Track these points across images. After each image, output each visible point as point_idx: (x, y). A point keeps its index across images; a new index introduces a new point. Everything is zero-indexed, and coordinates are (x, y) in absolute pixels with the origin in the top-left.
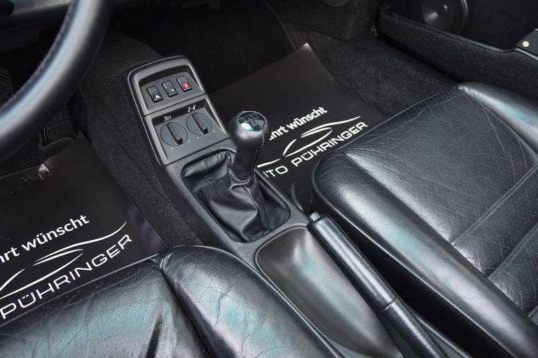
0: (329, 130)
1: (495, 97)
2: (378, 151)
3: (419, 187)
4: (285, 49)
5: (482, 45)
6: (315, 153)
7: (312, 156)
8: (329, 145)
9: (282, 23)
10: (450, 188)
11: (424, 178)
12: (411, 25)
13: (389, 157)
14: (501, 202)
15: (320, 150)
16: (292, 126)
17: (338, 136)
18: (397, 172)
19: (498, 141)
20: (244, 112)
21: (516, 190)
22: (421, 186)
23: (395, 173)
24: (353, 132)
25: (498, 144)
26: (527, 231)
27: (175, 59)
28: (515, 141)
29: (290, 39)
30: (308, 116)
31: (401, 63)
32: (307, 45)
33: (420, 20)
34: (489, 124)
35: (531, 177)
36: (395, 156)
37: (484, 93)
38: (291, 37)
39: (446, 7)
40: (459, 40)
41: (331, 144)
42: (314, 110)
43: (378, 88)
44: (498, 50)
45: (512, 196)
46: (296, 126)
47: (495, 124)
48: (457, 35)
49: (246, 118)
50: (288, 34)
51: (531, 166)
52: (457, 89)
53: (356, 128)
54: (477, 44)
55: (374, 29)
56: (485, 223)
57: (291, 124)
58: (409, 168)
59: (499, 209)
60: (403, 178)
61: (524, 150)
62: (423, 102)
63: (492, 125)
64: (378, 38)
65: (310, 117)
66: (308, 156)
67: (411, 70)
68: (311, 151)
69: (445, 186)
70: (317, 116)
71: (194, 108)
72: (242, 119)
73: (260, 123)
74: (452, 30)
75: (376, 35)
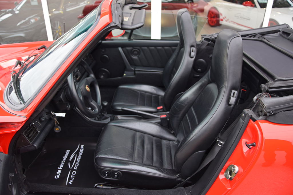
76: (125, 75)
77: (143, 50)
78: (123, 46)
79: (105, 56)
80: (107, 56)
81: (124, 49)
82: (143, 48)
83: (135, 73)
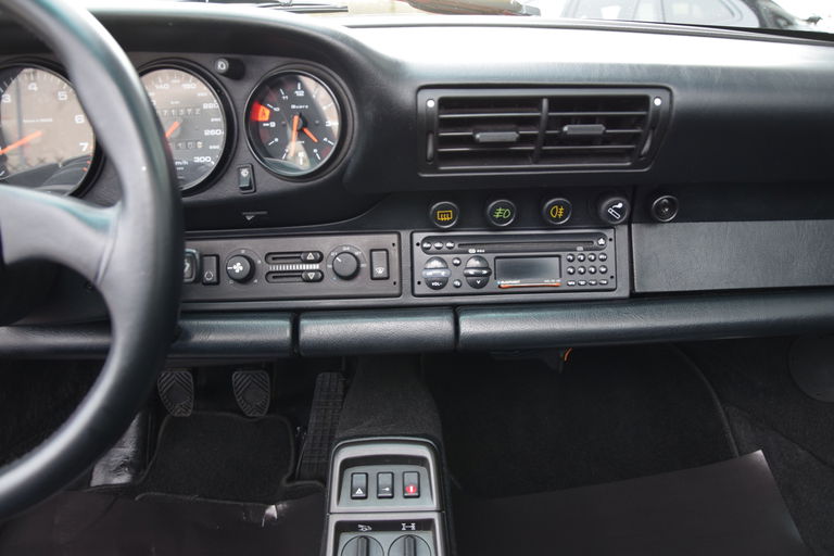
32: (760, 452)
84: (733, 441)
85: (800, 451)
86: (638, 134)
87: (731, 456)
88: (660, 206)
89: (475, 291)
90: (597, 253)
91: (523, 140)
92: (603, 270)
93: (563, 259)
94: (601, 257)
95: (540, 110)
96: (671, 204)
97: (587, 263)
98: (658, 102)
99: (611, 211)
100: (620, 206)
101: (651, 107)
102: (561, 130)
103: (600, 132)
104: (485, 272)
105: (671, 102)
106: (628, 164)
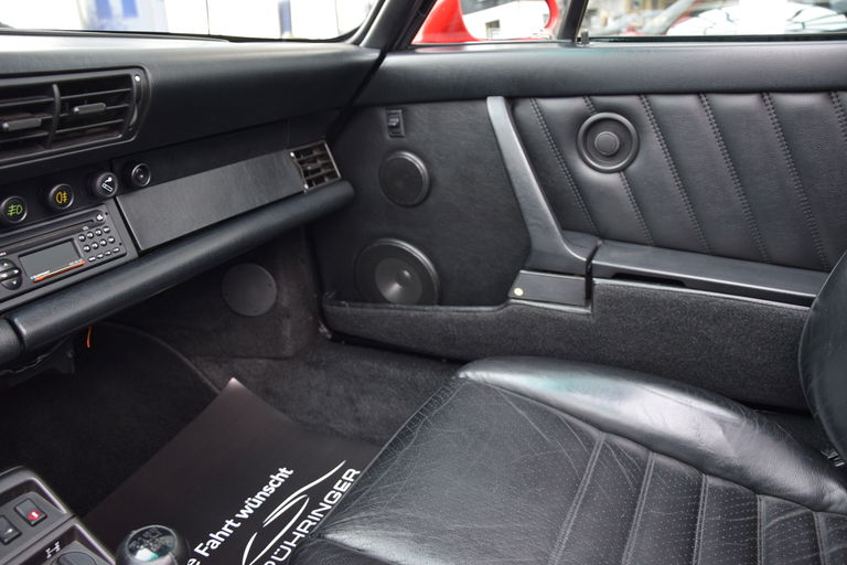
0: (304, 500)
1: (510, 371)
2: (373, 514)
3: (448, 544)
4: (201, 397)
5: (468, 308)
6: (293, 544)
7: (290, 550)
8: (310, 523)
9: (186, 360)
10: (495, 526)
11: (452, 527)
12: (370, 310)
13: (390, 517)
14: (572, 516)
15: (299, 535)
16: (244, 514)
17: (321, 504)
18: (409, 534)
19: (535, 430)
20: (135, 532)
21: (585, 489)
22: (451, 541)
23: (406, 537)
24: (341, 489)
25: (538, 434)
26: (625, 541)
27: (9, 474)
28: (557, 419)
29: (206, 380)
30: (265, 489)
31: (376, 365)
32: (233, 380)
33: (380, 300)
34: (515, 411)
35: (598, 463)
36: (399, 511)
37: (494, 371)
38: (206, 376)
39: (407, 273)
40: (437, 311)
41: (313, 521)
42: (272, 476)
43: (356, 411)
44: (490, 309)
45: (584, 500)
46: (251, 511)
47: (523, 408)
48: (433, 305)
49: (141, 540)
50: (200, 373)
51: (593, 447)
52: (458, 378)
53: (344, 481)
54: (462, 309)
55: (323, 329)
56: (562, 557)
57: (242, 511)
58: (425, 520)
59: (574, 527)
60: (420, 541)
61: (574, 427)
62: (418, 415)
63: (520, 411)
64: (333, 340)
65: (269, 489)
66: (283, 552)
67: (392, 370)
68: (286, 542)
69: (486, 526)
70: (279, 484)
71: (57, 547)
72: (133, 544)
73: (167, 540)
74: (425, 300)
75: (329, 336)
76: (518, 292)
77: (658, 117)
78: (520, 88)
79: (410, 156)
80: (420, 164)
81: (526, 109)
82: (663, 102)
83: (589, 286)
84: (210, 384)
85: (261, 361)
86: (126, 108)
87: (215, 395)
88: (137, 175)
89: (14, 292)
90: (101, 227)
91: (45, 125)
92: (111, 240)
93: (76, 241)
94: (106, 230)
95: (52, 95)
96: (144, 170)
97: (97, 239)
98: (138, 79)
99: (105, 186)
100: (110, 180)
101: (134, 84)
102: (73, 111)
103: (102, 109)
104: (16, 272)
105: (146, 78)
106: (120, 136)
